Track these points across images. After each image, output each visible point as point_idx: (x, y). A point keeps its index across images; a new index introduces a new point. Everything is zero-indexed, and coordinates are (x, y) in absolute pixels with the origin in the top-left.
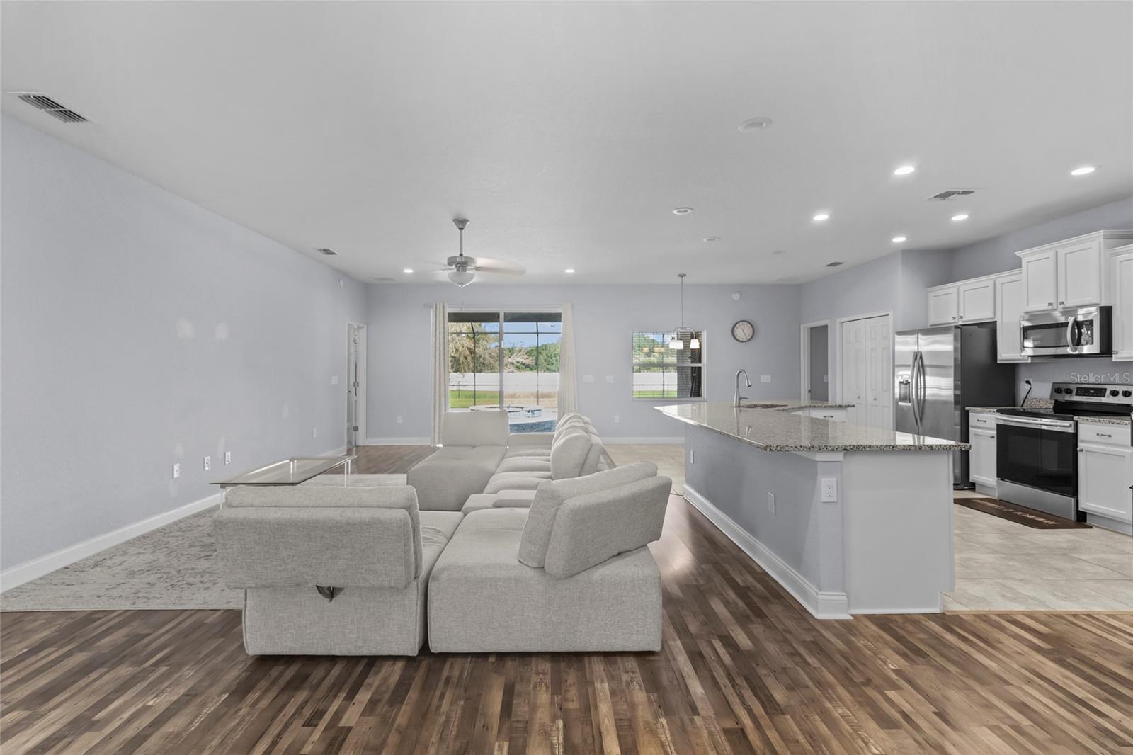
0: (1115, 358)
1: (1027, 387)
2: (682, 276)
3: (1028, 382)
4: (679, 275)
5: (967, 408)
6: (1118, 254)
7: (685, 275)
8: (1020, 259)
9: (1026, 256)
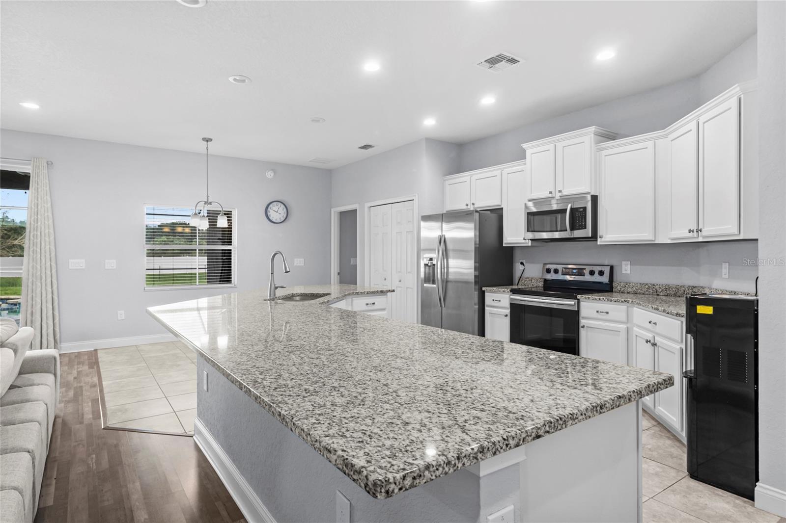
0: (600, 242)
1: (521, 267)
2: (208, 140)
3: (522, 263)
4: (204, 139)
5: (484, 289)
6: (603, 149)
7: (211, 140)
8: (524, 151)
9: (530, 148)
